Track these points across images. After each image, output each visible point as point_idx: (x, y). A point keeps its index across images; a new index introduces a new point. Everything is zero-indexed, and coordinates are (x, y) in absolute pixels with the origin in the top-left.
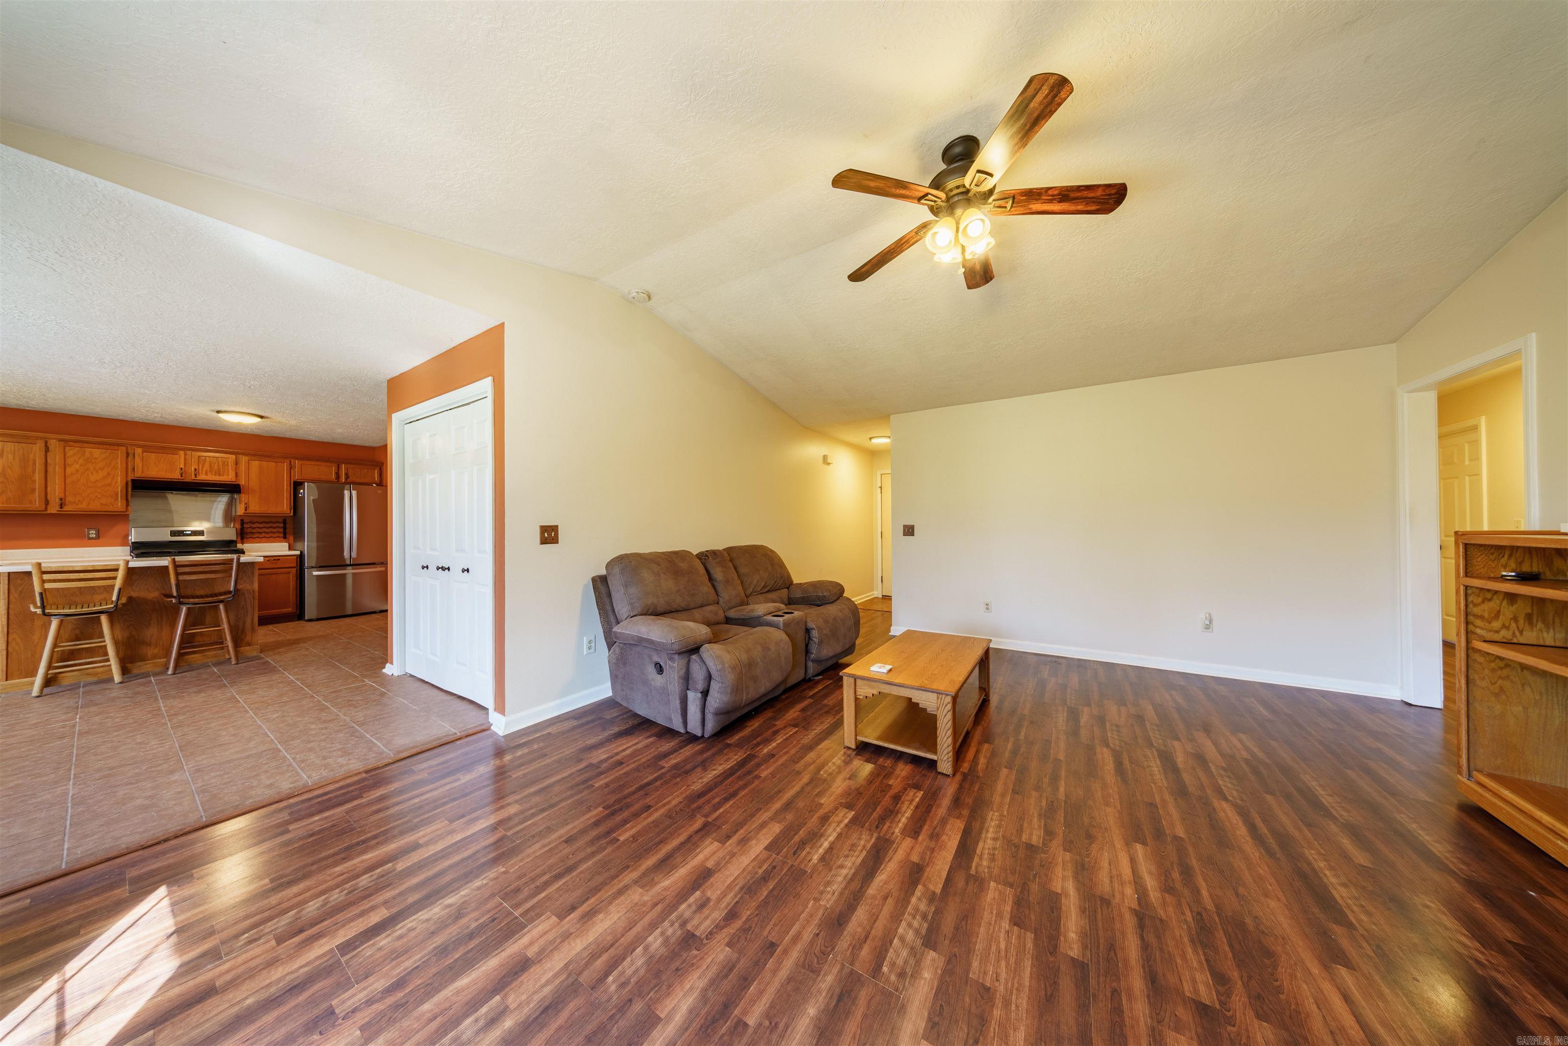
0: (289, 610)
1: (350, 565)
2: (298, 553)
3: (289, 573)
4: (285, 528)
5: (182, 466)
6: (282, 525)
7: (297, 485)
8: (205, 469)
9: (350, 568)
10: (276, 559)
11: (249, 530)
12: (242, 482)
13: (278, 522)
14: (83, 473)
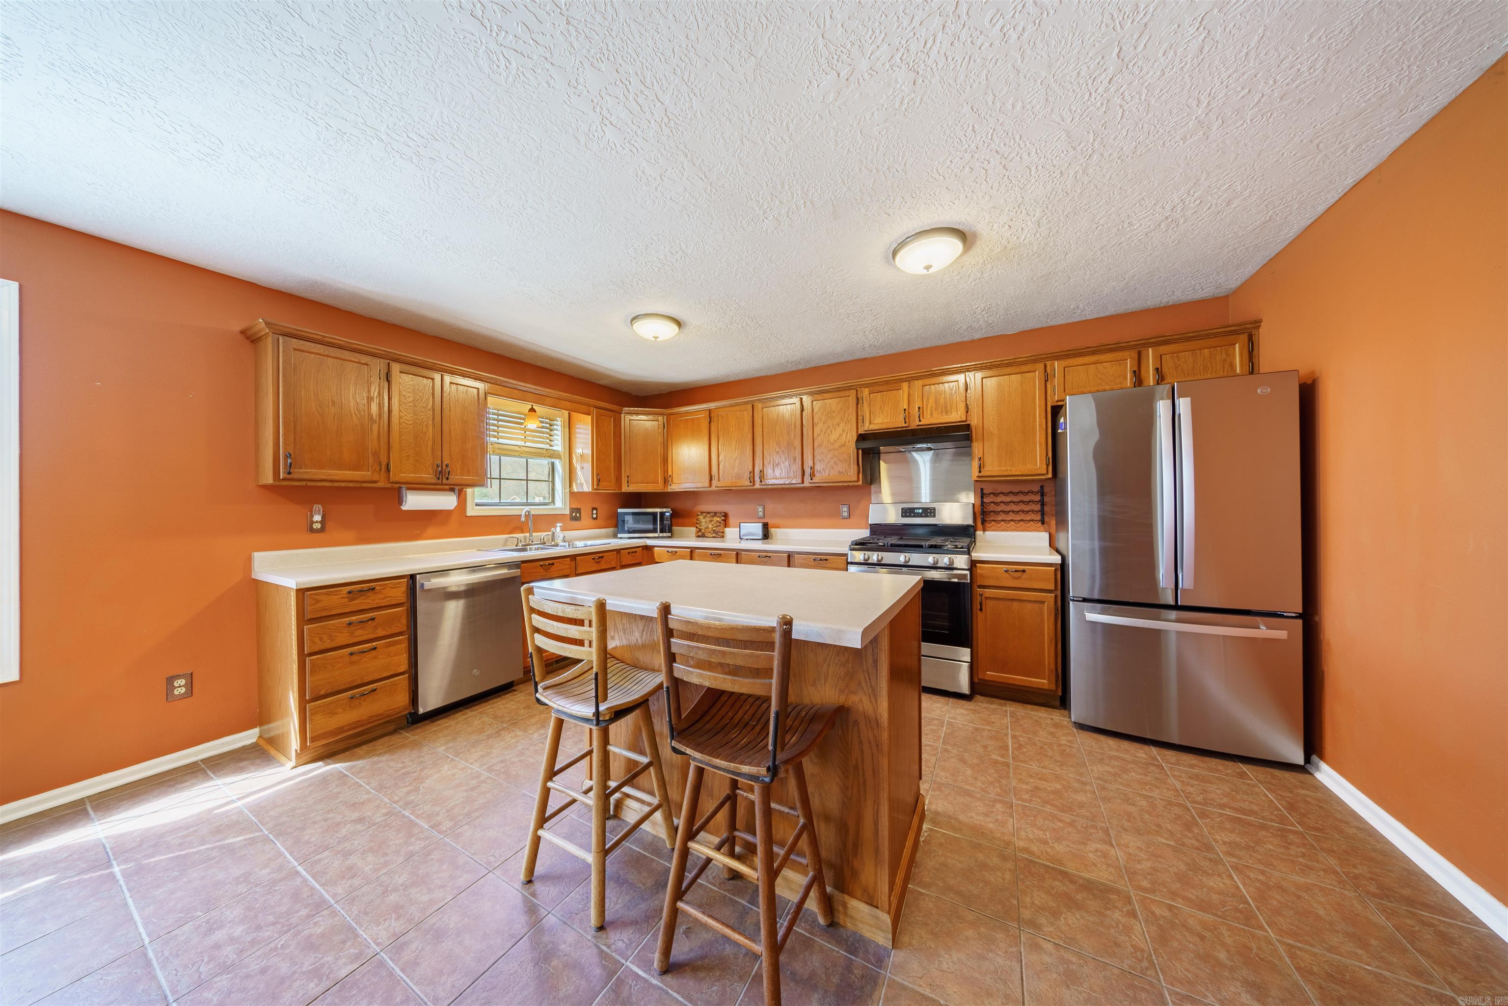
0: (1043, 682)
1: (1176, 607)
2: (1057, 559)
3: (1043, 602)
4: (1043, 504)
5: (906, 407)
6: (1037, 498)
7: (1057, 411)
8: (929, 406)
9: (1173, 614)
10: (1020, 569)
11: (992, 507)
12: (974, 421)
13: (1032, 492)
14: (825, 433)
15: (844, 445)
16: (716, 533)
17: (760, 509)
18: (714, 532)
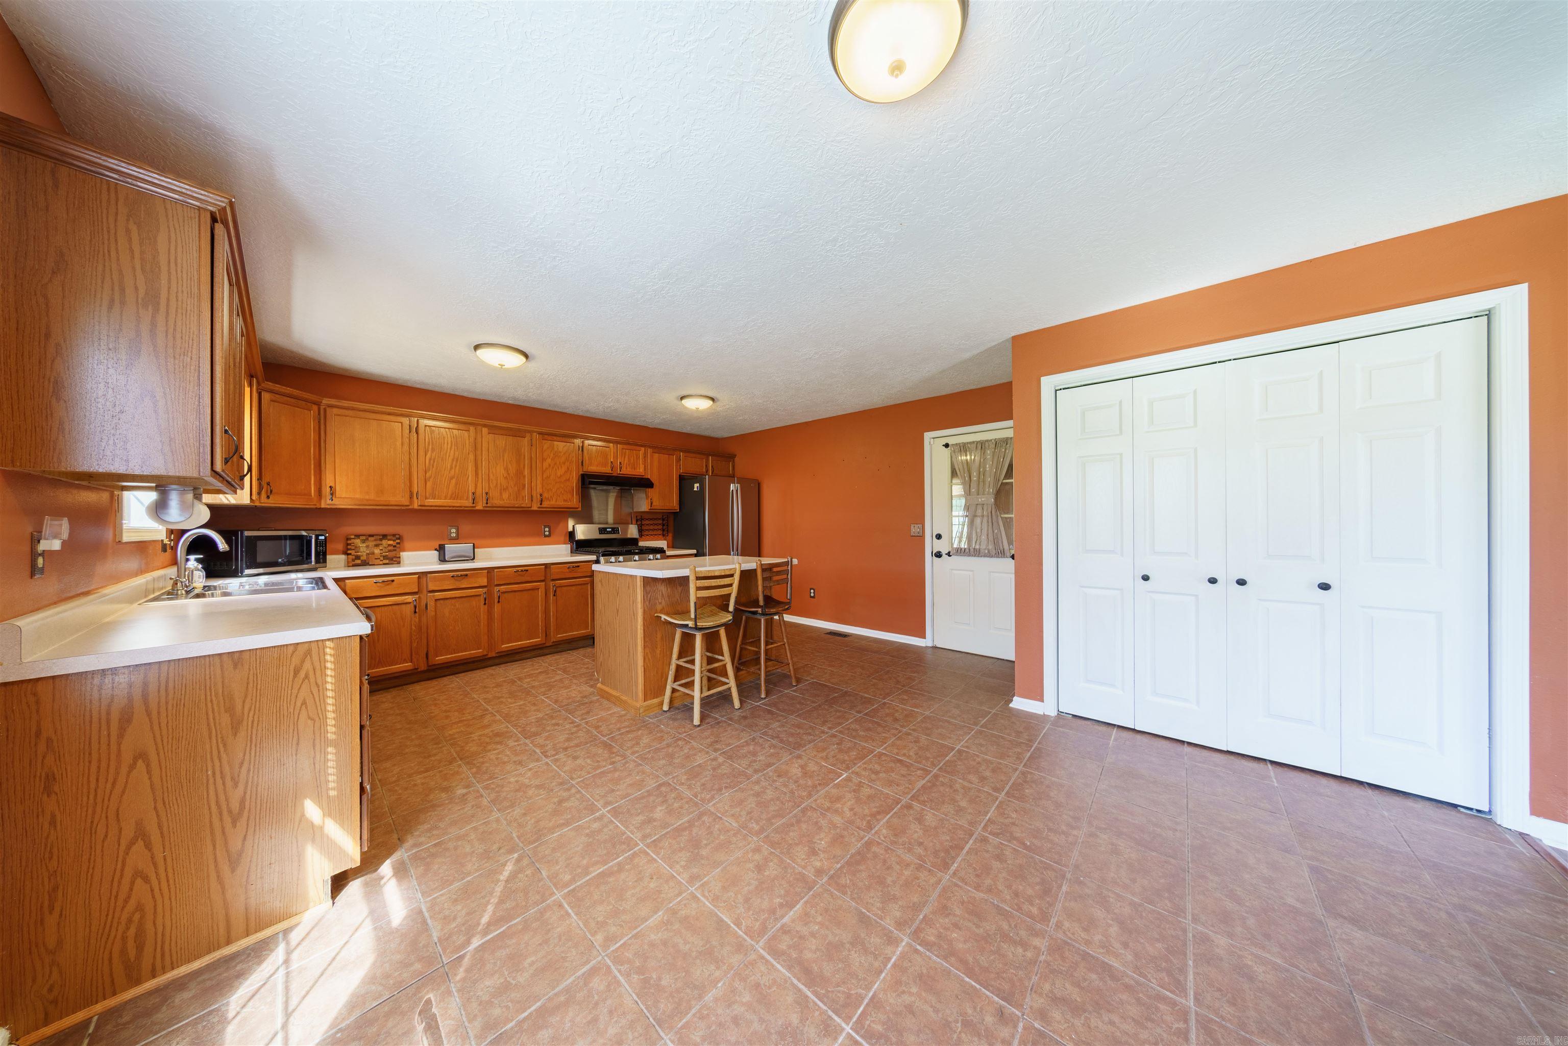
5: (614, 460)
8: (626, 462)
11: (643, 528)
12: (649, 476)
13: (659, 519)
14: (553, 468)
15: (569, 479)
16: (391, 559)
17: (454, 530)
18: (385, 557)
